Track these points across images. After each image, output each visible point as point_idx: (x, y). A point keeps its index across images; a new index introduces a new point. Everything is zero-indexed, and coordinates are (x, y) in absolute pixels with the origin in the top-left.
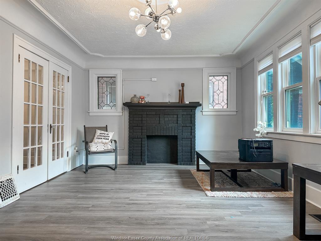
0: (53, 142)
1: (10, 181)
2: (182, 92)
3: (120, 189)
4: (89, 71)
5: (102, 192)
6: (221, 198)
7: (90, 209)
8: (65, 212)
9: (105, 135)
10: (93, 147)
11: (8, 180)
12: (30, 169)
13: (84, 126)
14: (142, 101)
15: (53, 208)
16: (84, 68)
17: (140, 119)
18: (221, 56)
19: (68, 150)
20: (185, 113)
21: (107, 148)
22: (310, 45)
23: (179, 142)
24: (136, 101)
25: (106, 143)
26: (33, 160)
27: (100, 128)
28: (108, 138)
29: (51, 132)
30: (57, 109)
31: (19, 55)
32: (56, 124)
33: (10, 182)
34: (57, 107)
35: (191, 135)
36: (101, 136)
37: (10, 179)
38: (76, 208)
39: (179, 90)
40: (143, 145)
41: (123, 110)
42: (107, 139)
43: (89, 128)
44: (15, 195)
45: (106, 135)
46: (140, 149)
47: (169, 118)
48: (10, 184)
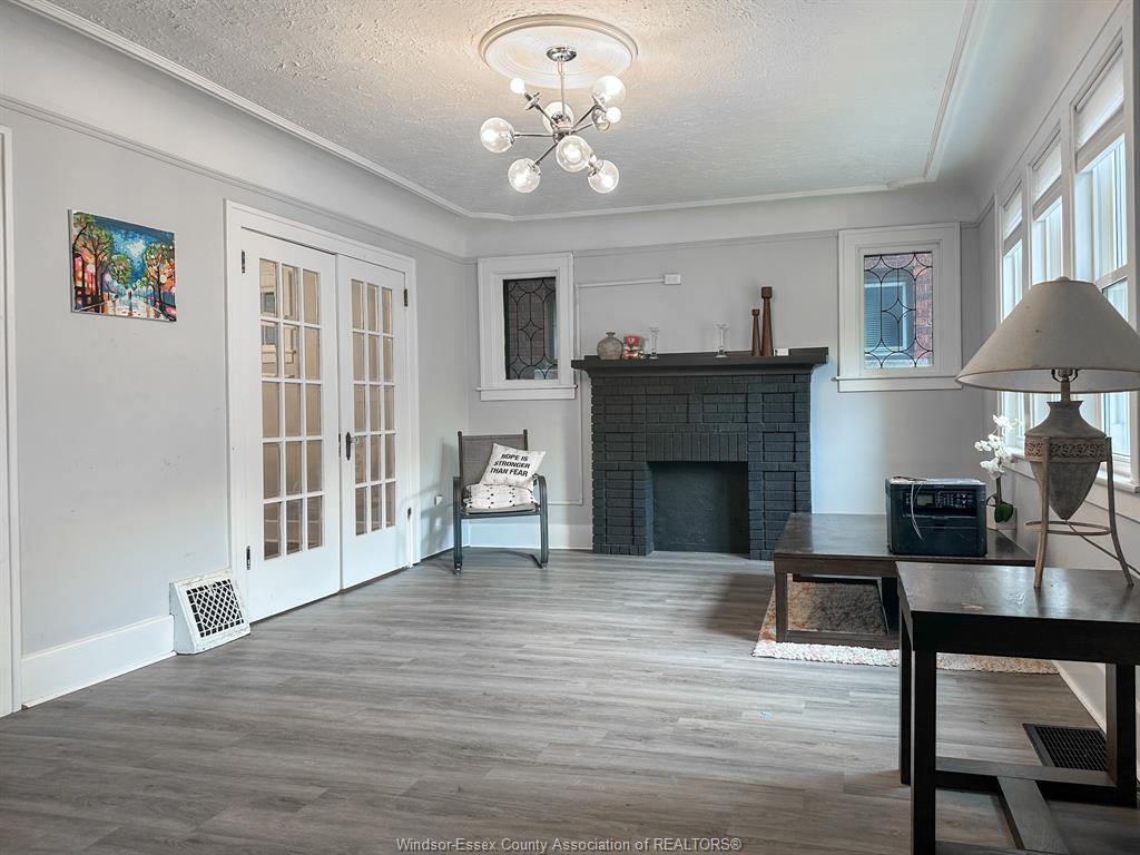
0: (357, 483)
1: (223, 586)
2: (764, 316)
3: (516, 622)
4: (477, 264)
5: (463, 626)
6: (796, 662)
7: (402, 667)
8: (337, 671)
9: (515, 461)
10: (480, 499)
11: (219, 584)
12: (284, 559)
13: (460, 433)
14: (631, 352)
15: (314, 659)
16: (463, 255)
17: (627, 409)
18: (891, 189)
19: (410, 504)
20: (773, 388)
21: (521, 499)
22: (1077, 171)
23: (755, 486)
24: (611, 352)
25: (518, 486)
26: (294, 529)
27: (507, 440)
28: (523, 469)
29: (348, 456)
30: (367, 389)
31: (243, 254)
32: (368, 432)
33: (225, 590)
34: (367, 382)
35: (794, 461)
36: (505, 463)
37: (225, 582)
38: (370, 663)
39: (754, 311)
40: (636, 494)
41: (579, 383)
42: (520, 473)
43: (471, 439)
44: (238, 623)
45: (519, 461)
46: (627, 503)
47: (720, 406)
48: (223, 595)
